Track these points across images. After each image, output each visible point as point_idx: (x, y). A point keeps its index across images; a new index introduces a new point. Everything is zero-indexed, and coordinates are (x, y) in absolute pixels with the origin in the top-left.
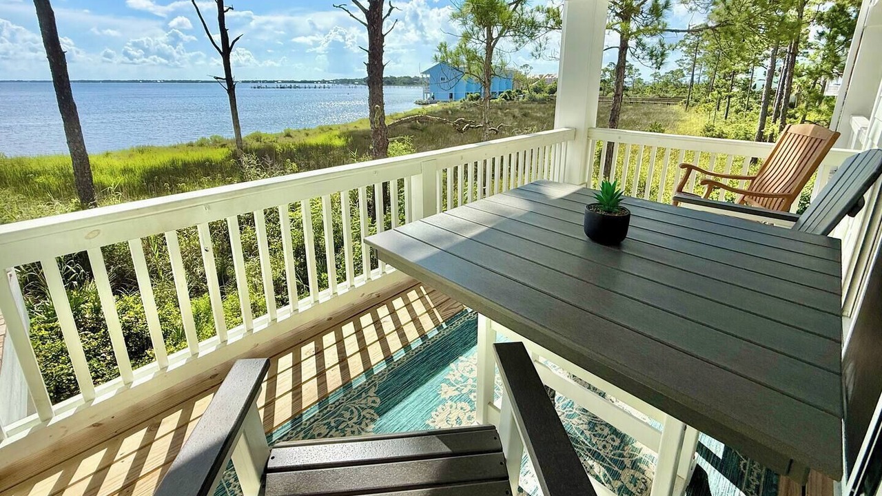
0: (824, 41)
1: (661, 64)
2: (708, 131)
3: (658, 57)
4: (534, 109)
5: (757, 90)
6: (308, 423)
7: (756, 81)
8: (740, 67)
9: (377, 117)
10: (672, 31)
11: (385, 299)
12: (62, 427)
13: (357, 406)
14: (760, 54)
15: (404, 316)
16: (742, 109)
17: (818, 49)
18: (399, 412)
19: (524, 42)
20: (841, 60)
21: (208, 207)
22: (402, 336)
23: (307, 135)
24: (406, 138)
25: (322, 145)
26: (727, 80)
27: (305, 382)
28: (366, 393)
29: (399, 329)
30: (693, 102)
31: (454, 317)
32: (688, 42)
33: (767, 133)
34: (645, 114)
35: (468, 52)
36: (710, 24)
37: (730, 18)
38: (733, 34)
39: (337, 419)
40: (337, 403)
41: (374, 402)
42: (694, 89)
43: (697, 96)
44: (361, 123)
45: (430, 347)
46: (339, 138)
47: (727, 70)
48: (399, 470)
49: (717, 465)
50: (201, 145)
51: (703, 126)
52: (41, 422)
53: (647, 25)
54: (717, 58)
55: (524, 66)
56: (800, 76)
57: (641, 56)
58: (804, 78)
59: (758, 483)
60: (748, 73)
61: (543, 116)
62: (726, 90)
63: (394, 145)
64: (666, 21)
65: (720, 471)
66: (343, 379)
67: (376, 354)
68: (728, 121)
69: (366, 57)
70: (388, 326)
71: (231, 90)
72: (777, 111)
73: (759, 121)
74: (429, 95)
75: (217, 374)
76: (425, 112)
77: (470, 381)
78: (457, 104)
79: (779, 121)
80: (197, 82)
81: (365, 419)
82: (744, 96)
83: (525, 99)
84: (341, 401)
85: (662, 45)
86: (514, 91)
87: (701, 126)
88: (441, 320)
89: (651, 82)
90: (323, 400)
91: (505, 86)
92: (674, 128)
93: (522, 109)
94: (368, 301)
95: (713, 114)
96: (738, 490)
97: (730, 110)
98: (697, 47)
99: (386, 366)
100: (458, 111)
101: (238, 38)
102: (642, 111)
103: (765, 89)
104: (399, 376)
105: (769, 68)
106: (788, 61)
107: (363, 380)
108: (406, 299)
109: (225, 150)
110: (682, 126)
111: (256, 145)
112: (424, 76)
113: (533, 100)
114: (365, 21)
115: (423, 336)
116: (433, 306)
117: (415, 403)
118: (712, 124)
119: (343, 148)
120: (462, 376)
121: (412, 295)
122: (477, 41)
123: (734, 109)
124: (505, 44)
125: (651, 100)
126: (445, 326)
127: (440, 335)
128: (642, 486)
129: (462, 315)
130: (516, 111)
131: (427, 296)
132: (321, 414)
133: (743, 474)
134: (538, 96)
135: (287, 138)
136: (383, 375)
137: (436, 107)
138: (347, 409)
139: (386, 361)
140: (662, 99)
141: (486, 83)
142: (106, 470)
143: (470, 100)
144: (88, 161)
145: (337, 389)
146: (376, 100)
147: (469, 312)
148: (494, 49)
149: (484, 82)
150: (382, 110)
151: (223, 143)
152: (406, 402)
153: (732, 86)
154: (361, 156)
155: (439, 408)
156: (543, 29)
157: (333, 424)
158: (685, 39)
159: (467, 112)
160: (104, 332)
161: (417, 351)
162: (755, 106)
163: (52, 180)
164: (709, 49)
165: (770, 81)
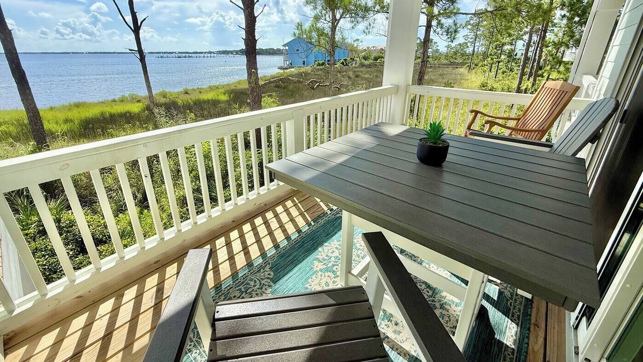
0: (565, 21)
1: (454, 39)
2: (483, 86)
3: (451, 33)
4: (363, 72)
5: (517, 57)
6: (226, 289)
7: (517, 51)
8: (507, 41)
9: (253, 78)
10: (463, 14)
11: (271, 206)
12: (56, 299)
13: (258, 278)
14: (521, 31)
15: (284, 218)
16: (507, 71)
17: (561, 27)
18: (287, 280)
19: (358, 22)
20: (575, 35)
21: (145, 145)
22: (284, 231)
23: (200, 92)
24: (274, 94)
25: (212, 100)
26: (497, 50)
27: (221, 264)
28: (264, 269)
29: (282, 226)
30: (474, 66)
31: (319, 217)
32: (472, 22)
33: (523, 88)
34: (440, 75)
35: (318, 30)
36: (489, 9)
37: (504, 4)
38: (505, 17)
39: (245, 286)
40: (245, 276)
41: (269, 274)
42: (475, 56)
43: (476, 62)
44: (239, 83)
45: (304, 238)
46: (224, 94)
47: (498, 43)
48: (303, 316)
49: (494, 304)
50: (122, 101)
51: (480, 83)
52: (40, 297)
53: (445, 10)
54: (492, 33)
55: (356, 40)
56: (547, 47)
57: (440, 33)
58: (550, 48)
59: (519, 313)
60: (512, 45)
61: (370, 77)
62: (496, 57)
63: (266, 100)
64: (459, 6)
65: (495, 307)
66: (247, 261)
67: (267, 243)
68: (497, 79)
69: (243, 34)
70: (274, 225)
71: (142, 59)
72: (531, 72)
73: (518, 79)
74: (288, 62)
75: (159, 261)
76: (285, 75)
77: (333, 259)
78: (308, 69)
79: (531, 79)
80: (114, 53)
81: (264, 286)
82: (509, 62)
83: (357, 65)
84: (247, 275)
85: (455, 25)
86: (349, 58)
87: (479, 83)
88: (310, 220)
89: (445, 52)
90: (234, 275)
91: (342, 55)
92: (460, 85)
93: (355, 72)
94: (258, 209)
95: (487, 75)
96: (507, 318)
97: (499, 71)
98: (478, 25)
99: (275, 251)
100: (309, 73)
101: (145, 19)
102: (439, 73)
103: (523, 56)
104: (285, 257)
105: (527, 41)
106: (540, 36)
107: (260, 260)
108: (284, 206)
109: (140, 104)
110: (465, 84)
111: (163, 100)
112: (284, 48)
113: (362, 65)
114: (242, 6)
115: (299, 231)
116: (303, 211)
117: (297, 274)
118: (486, 81)
119: (227, 102)
120: (327, 256)
121: (289, 204)
122: (325, 22)
123: (501, 70)
124: (345, 24)
125: (445, 65)
126: (313, 224)
127: (310, 229)
128: (447, 319)
129: (324, 216)
130: (351, 74)
131: (299, 204)
132: (234, 283)
133: (510, 309)
134: (366, 62)
135: (186, 95)
136: (274, 257)
137: (293, 70)
138: (252, 280)
139: (275, 247)
140: (452, 64)
141: (332, 53)
142: (90, 326)
143: (317, 66)
144: (39, 114)
145: (243, 267)
146: (252, 65)
147: (329, 213)
148: (337, 27)
149: (330, 52)
150: (257, 73)
151: (138, 99)
152: (291, 274)
153: (501, 54)
154: (241, 108)
155: (314, 277)
156: (372, 12)
157: (243, 290)
158: (470, 20)
159: (316, 75)
160: (65, 236)
161: (295, 240)
162: (516, 68)
163: (11, 128)
164: (487, 27)
165: (527, 50)
